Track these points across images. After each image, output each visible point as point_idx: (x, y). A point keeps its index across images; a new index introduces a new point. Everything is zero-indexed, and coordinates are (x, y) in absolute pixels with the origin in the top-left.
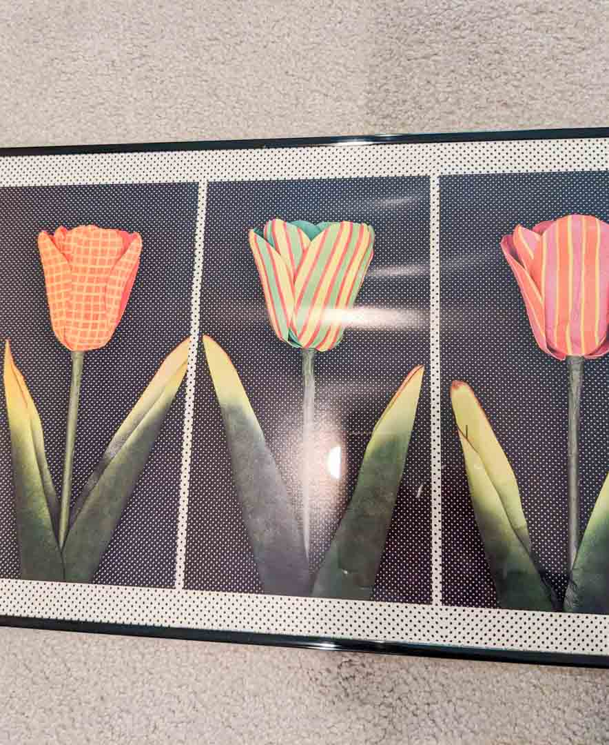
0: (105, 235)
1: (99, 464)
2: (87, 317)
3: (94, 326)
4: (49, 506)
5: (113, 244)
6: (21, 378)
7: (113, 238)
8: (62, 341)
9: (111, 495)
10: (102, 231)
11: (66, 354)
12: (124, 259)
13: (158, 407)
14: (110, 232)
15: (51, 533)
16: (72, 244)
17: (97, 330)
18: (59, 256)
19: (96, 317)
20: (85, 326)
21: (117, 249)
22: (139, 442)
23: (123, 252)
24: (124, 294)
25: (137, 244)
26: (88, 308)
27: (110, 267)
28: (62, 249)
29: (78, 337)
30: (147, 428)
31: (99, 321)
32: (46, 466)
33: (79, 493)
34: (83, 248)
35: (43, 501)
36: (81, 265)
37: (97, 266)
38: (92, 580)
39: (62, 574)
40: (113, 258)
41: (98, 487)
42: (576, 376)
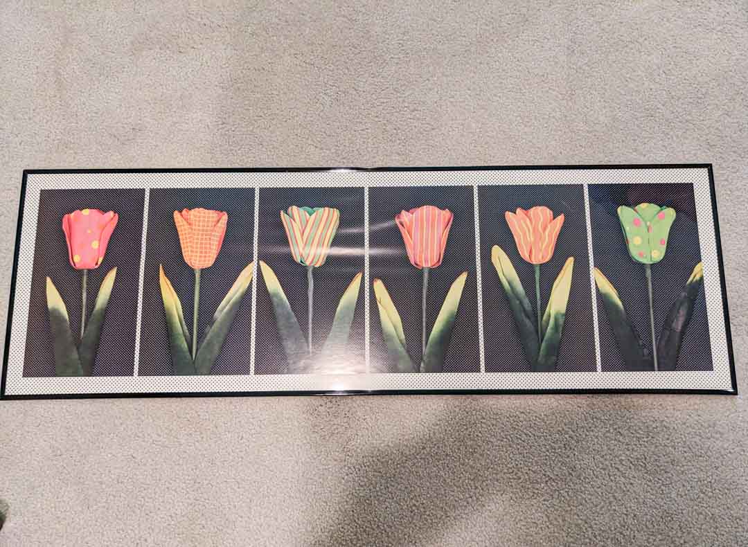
0: (209, 213)
1: (211, 321)
2: (201, 252)
3: (205, 257)
4: (186, 340)
5: (213, 217)
6: (169, 282)
7: (212, 214)
8: (189, 264)
9: (217, 335)
10: (206, 210)
11: (192, 271)
12: (219, 225)
13: (238, 295)
14: (211, 211)
15: (188, 354)
16: (192, 217)
17: (207, 259)
18: (185, 223)
19: (206, 252)
20: (200, 257)
21: (216, 219)
22: (230, 310)
23: (218, 221)
24: (219, 242)
25: (225, 217)
26: (201, 248)
27: (212, 228)
28: (186, 220)
29: (197, 262)
30: (235, 304)
31: (207, 255)
32: (184, 323)
33: (201, 335)
34: (197, 219)
35: (183, 339)
36: (197, 228)
37: (205, 228)
38: (210, 374)
39: (195, 371)
40: (213, 224)
41: (211, 332)
42: (426, 275)
